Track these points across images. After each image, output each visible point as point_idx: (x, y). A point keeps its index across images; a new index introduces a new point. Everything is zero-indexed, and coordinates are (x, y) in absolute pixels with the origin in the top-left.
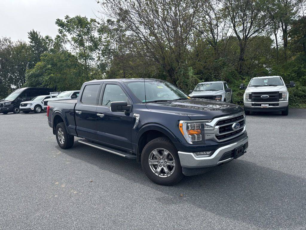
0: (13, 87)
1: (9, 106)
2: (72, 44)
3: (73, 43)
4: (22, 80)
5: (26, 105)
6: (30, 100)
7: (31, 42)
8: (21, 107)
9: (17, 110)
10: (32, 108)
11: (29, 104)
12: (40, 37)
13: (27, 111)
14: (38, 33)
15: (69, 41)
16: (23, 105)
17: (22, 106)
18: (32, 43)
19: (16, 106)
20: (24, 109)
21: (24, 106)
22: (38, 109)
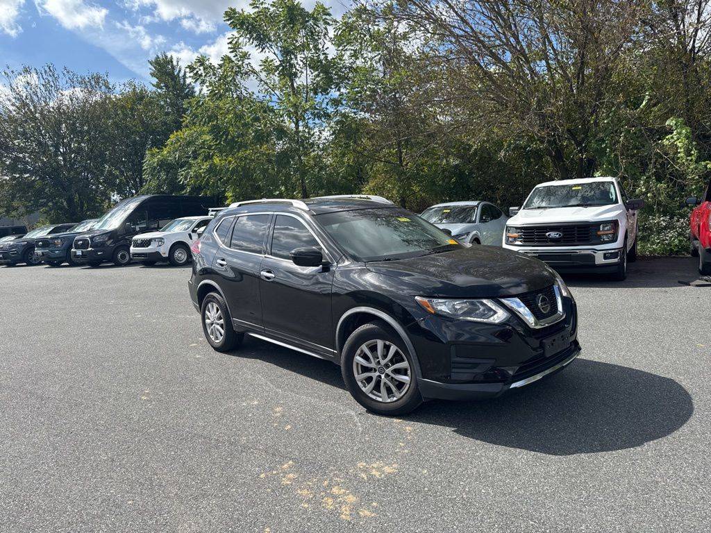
0: (115, 197)
1: (103, 244)
2: (261, 80)
3: (263, 75)
4: (135, 181)
5: (146, 243)
6: (157, 229)
7: (158, 86)
8: (133, 249)
9: (123, 257)
10: (164, 251)
11: (155, 239)
12: (180, 71)
13: (152, 261)
14: (175, 63)
15: (254, 72)
16: (139, 242)
17: (137, 245)
18: (161, 88)
19: (120, 246)
20: (143, 254)
21: (143, 246)
22: (180, 256)
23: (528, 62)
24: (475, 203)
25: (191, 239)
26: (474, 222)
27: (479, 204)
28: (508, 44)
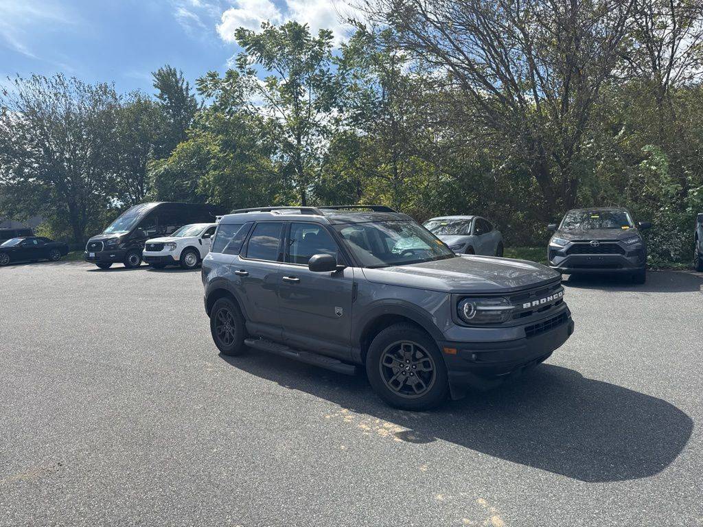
0: (116, 203)
1: (115, 247)
2: (266, 96)
4: (136, 187)
5: (160, 247)
7: (161, 97)
8: (146, 253)
9: (134, 259)
10: (176, 255)
11: (167, 243)
12: (183, 83)
13: (162, 265)
14: (178, 77)
15: (259, 88)
16: (152, 246)
17: (149, 248)
18: (164, 99)
19: (132, 249)
20: (156, 257)
21: (156, 250)
22: (191, 260)
23: (517, 90)
24: (469, 217)
25: (201, 244)
26: (469, 234)
27: (472, 218)
28: (498, 72)
